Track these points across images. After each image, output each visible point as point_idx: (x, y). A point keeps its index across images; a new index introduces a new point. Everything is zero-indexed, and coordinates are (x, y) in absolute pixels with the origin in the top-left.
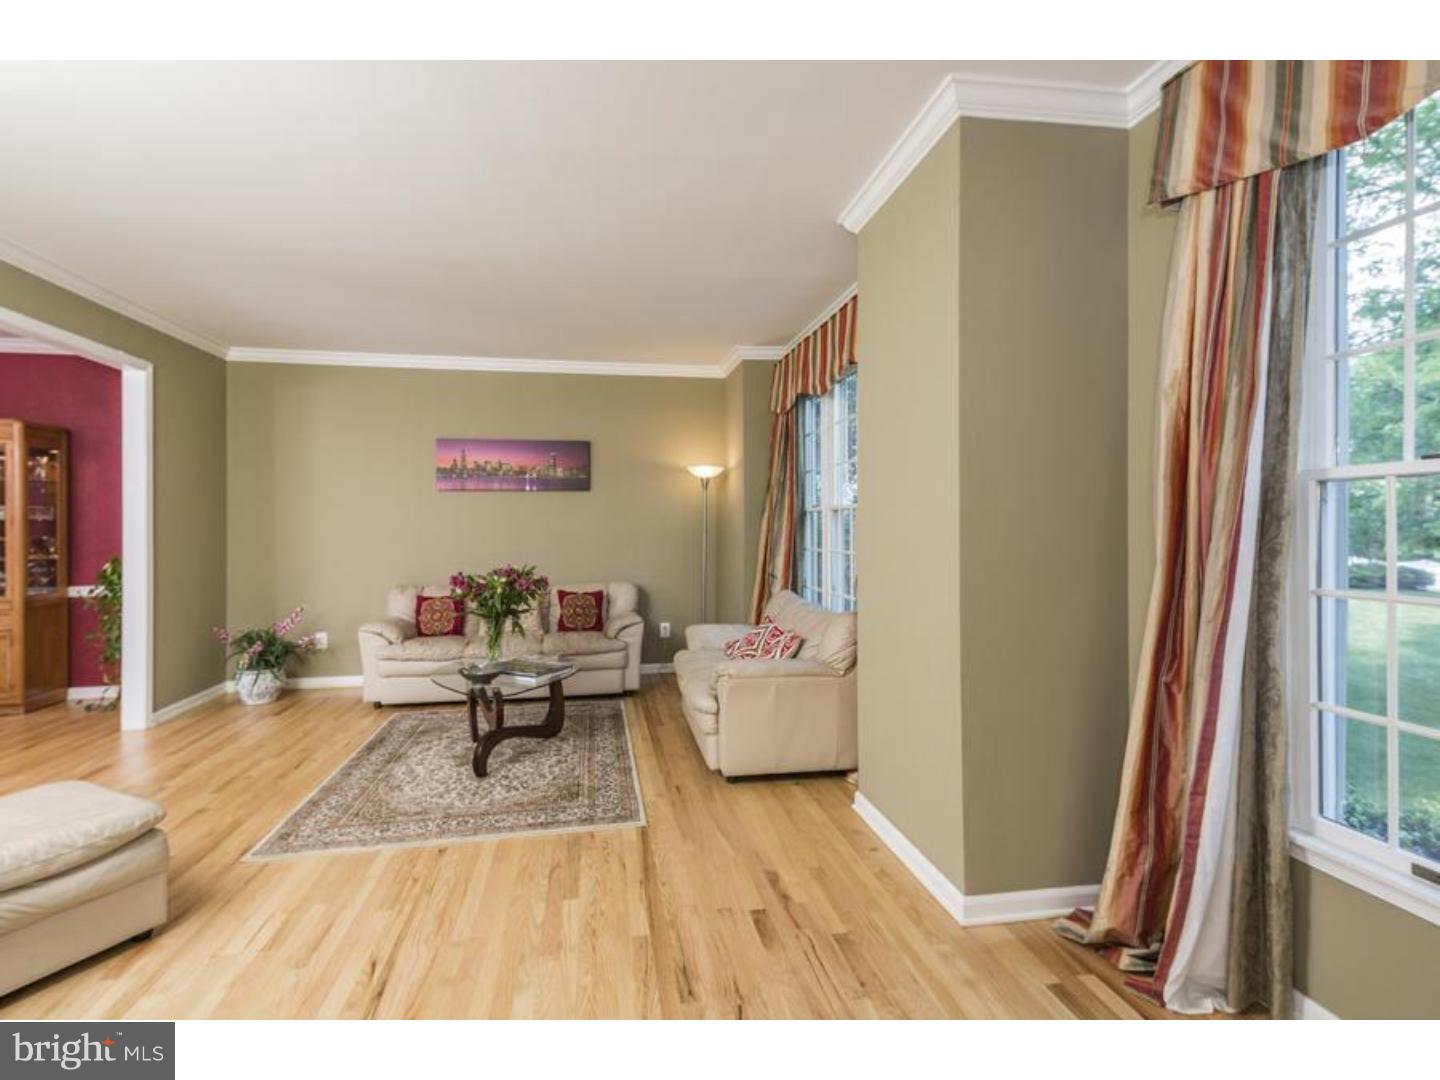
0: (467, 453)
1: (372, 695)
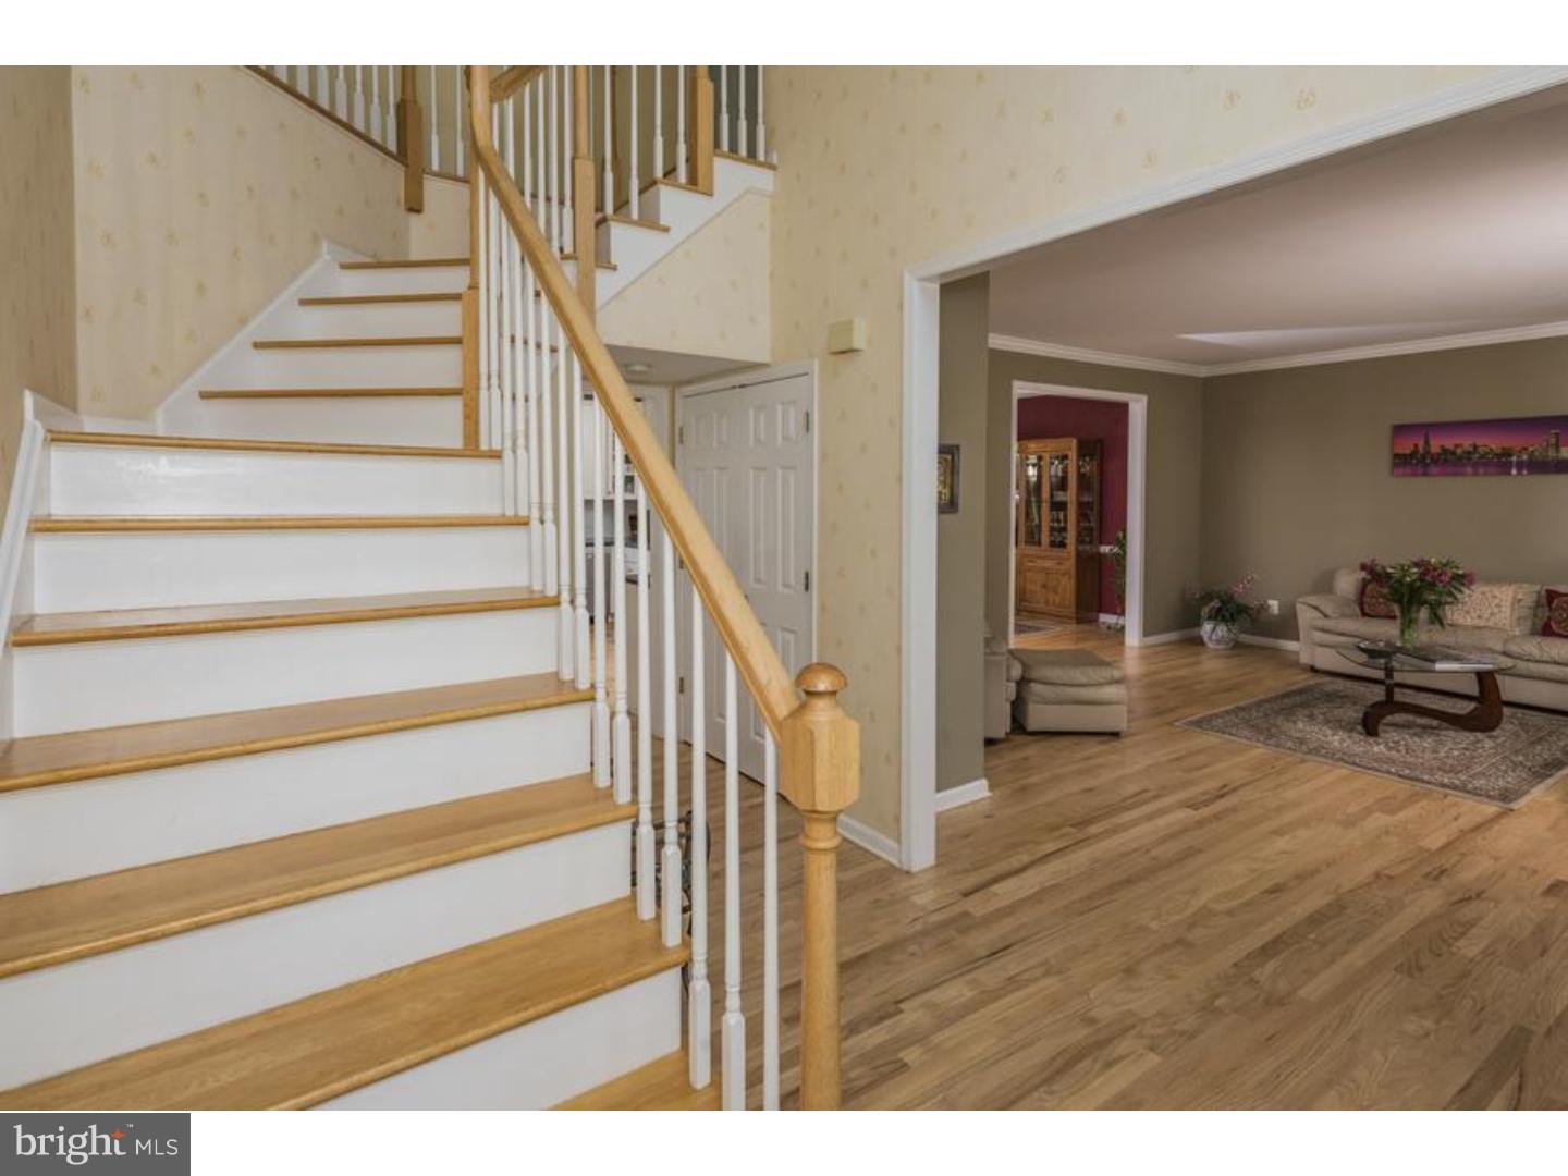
0: (1432, 438)
1: (1305, 659)
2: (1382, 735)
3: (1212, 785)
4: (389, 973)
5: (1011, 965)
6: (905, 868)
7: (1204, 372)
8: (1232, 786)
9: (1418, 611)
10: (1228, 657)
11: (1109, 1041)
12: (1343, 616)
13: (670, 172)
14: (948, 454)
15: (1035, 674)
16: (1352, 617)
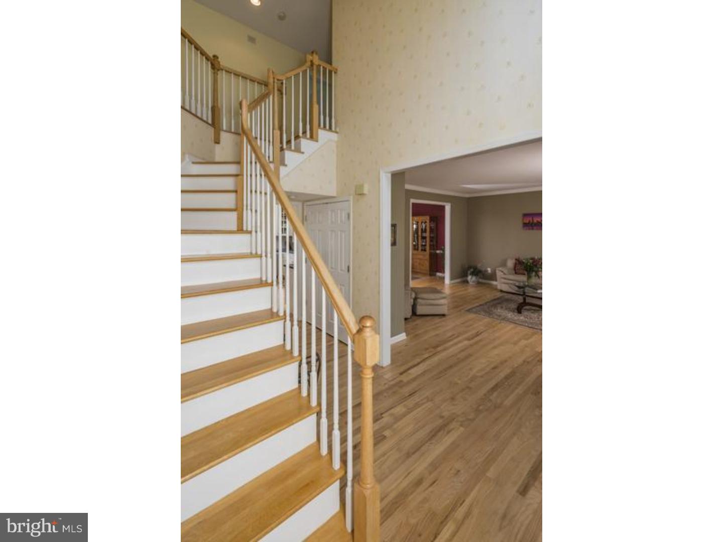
1: (499, 287)
2: (522, 313)
3: (474, 332)
4: (219, 422)
5: (416, 399)
6: (381, 365)
7: (467, 196)
8: (480, 332)
9: (532, 273)
10: (476, 287)
11: (448, 424)
12: (510, 274)
13: (304, 132)
14: (394, 226)
15: (419, 296)
16: (513, 274)
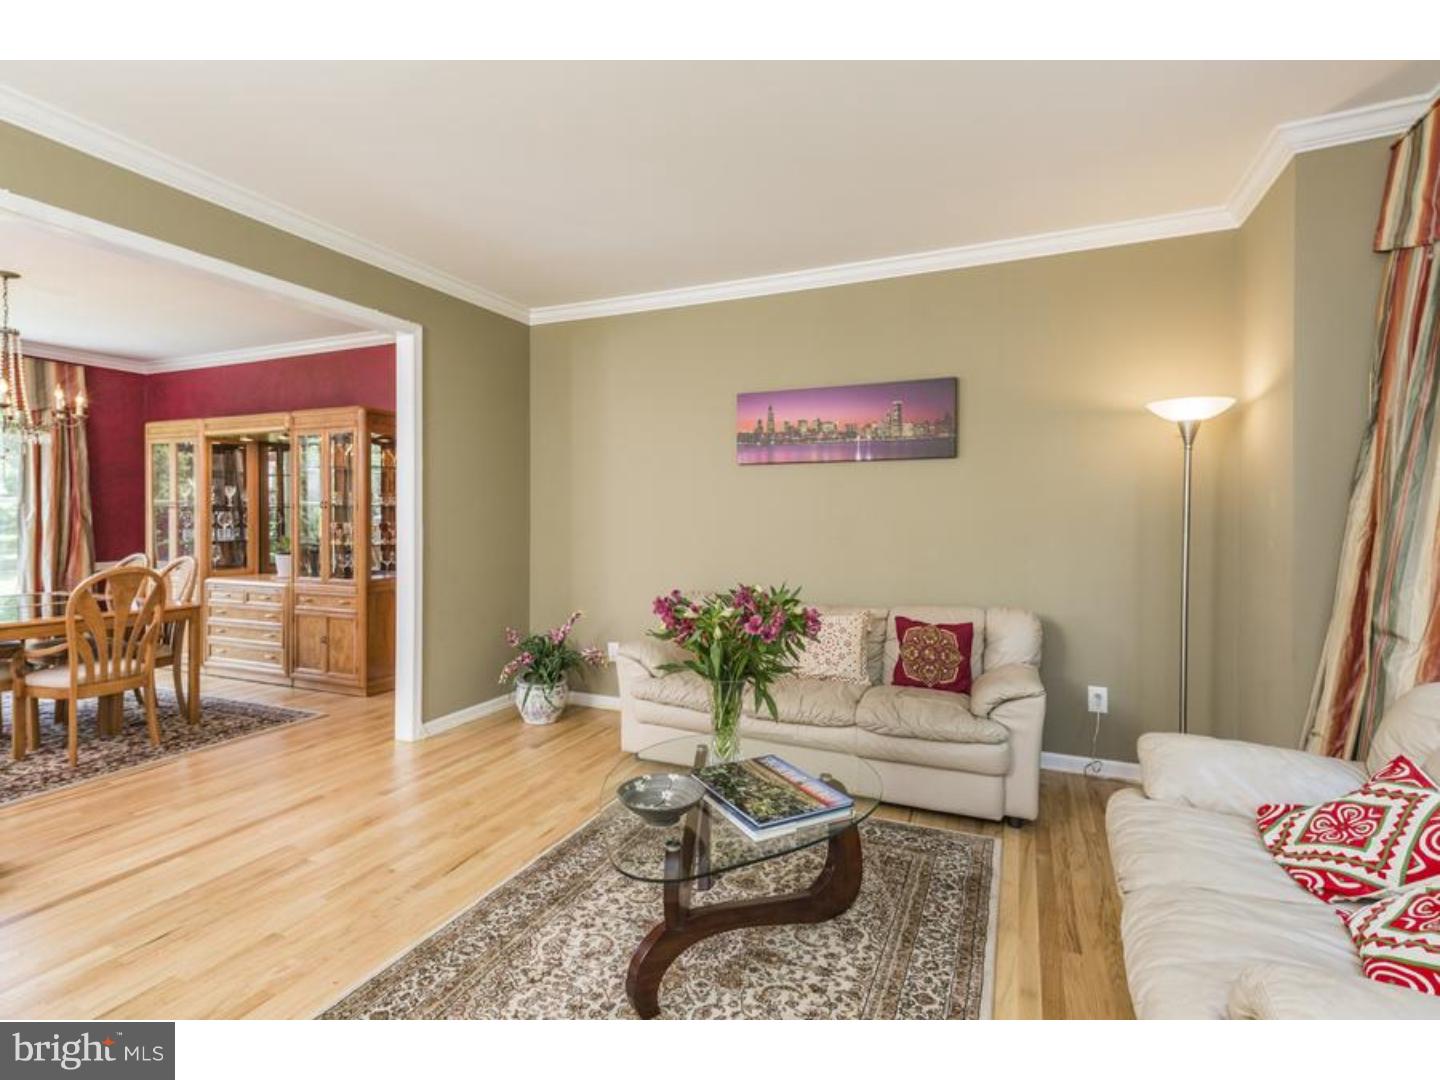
0: (774, 411)
1: (626, 743)
7: (532, 316)
